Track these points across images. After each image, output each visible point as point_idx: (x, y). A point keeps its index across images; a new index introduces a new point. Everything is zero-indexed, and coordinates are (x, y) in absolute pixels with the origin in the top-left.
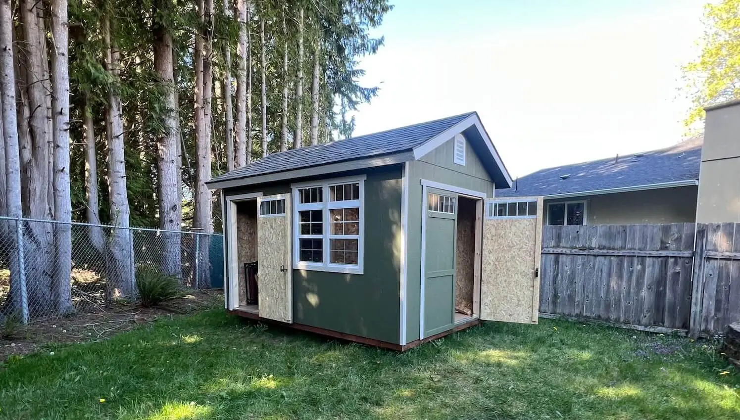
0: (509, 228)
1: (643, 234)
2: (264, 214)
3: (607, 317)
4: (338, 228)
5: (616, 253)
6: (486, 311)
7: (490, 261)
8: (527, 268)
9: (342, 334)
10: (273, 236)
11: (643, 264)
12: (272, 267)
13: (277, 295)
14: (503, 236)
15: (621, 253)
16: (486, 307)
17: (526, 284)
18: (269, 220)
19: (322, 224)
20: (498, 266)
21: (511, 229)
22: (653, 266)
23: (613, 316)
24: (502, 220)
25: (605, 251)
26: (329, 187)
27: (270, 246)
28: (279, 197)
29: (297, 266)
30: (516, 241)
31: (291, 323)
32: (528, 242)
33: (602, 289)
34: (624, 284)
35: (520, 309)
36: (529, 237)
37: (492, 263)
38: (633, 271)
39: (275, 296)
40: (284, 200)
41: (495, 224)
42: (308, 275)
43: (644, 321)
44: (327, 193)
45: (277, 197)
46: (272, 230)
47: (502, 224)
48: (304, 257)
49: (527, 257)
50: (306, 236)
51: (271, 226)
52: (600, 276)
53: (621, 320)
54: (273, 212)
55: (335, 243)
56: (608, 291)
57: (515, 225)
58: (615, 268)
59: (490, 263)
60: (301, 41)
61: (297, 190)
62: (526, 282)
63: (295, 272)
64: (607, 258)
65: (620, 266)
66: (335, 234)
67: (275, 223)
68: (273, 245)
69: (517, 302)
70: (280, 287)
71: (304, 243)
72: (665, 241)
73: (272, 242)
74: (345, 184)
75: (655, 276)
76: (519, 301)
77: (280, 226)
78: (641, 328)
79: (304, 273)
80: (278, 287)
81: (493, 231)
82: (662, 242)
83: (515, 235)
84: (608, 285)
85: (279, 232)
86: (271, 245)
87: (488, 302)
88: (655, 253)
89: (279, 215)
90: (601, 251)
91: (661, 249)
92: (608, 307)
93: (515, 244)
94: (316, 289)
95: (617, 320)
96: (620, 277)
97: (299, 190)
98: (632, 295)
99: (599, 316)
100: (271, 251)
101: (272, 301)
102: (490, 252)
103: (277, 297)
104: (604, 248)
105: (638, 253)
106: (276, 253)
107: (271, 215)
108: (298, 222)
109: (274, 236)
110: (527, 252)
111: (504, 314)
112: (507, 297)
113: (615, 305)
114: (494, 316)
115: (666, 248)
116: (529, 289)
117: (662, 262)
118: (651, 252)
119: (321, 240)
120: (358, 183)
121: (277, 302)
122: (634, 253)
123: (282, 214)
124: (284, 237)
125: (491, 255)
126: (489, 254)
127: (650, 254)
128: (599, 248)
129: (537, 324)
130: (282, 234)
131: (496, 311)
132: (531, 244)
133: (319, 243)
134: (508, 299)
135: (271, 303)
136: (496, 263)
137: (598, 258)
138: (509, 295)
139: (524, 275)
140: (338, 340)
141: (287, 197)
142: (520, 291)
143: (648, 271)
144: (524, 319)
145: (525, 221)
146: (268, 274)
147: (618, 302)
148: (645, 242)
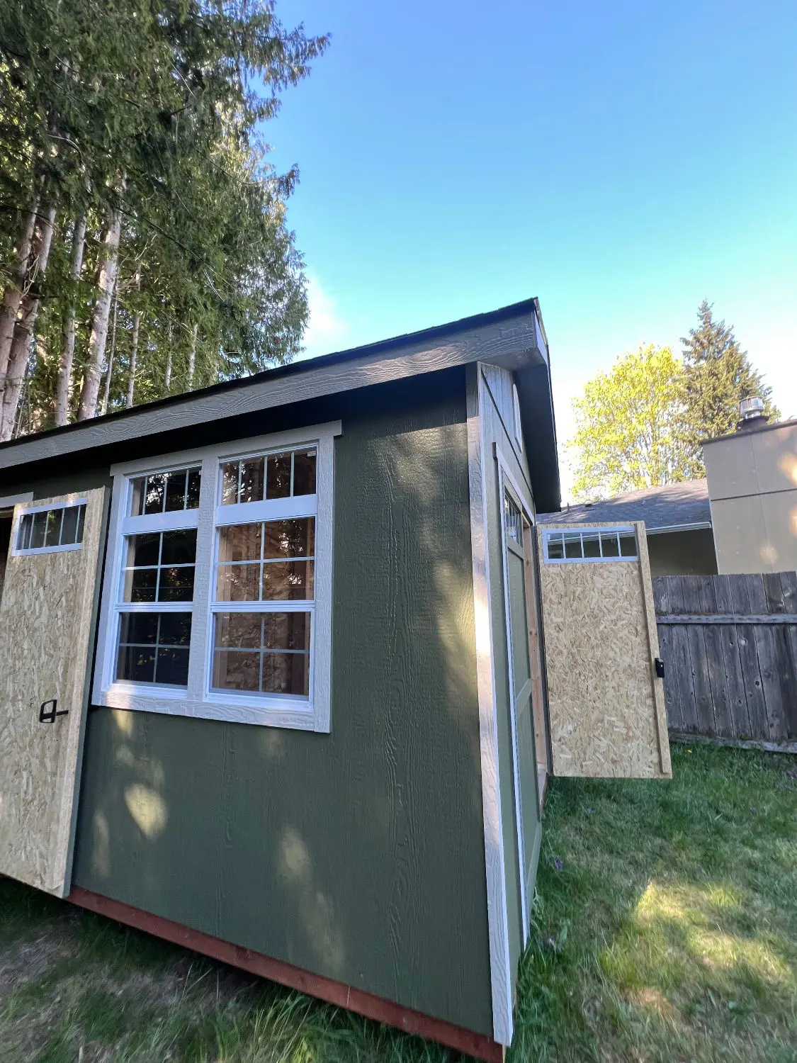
0: (590, 582)
1: (739, 588)
2: (26, 547)
3: (707, 728)
4: (243, 583)
5: (704, 619)
6: (562, 756)
7: (560, 648)
8: (635, 659)
9: (241, 950)
10: (41, 609)
11: (748, 636)
12: (27, 699)
13: (30, 790)
14: (581, 597)
15: (712, 619)
16: (564, 746)
17: (636, 693)
18: (36, 562)
19: (193, 568)
20: (577, 657)
21: (593, 583)
22: (766, 638)
23: (718, 727)
24: (574, 567)
25: (685, 617)
26: (221, 465)
27: (31, 637)
28: (71, 500)
29: (104, 695)
30: (607, 606)
31: (60, 895)
32: (629, 607)
33: (690, 679)
34: (726, 671)
35: (632, 746)
36: (629, 597)
37: (565, 651)
38: (734, 648)
39: (22, 795)
40: (84, 507)
41: (563, 574)
42: (136, 726)
43: (773, 732)
44: (214, 484)
45: (67, 500)
46: (41, 588)
47: (575, 572)
48: (131, 669)
49: (633, 638)
50: (141, 607)
51: (41, 580)
52: (683, 658)
53: (733, 733)
54: (52, 541)
55: (228, 625)
56: (700, 682)
57: (601, 575)
58: (703, 645)
59: (561, 653)
60: (192, 357)
61: (127, 480)
62: (637, 688)
63: (96, 715)
64: (690, 628)
65: (713, 640)
66: (232, 599)
67: (53, 572)
68: (37, 634)
69: (624, 731)
70: (43, 764)
71: (135, 627)
72: (775, 598)
73: (36, 625)
74: (271, 453)
75: (772, 655)
76: (628, 728)
77: (66, 577)
78: (770, 746)
79: (123, 720)
80: (35, 762)
81: (560, 585)
82: (771, 601)
83: (602, 593)
84: (700, 672)
85: (61, 596)
86: (32, 631)
87: (566, 735)
88: (765, 619)
89: (68, 547)
90: (679, 618)
91: (772, 612)
92: (705, 709)
93: (606, 611)
94: (158, 774)
95: (726, 733)
96: (717, 658)
97: (133, 481)
98: (741, 688)
99: (695, 728)
100: (30, 650)
101: (14, 811)
102: (559, 628)
103: (29, 798)
104: (682, 612)
105: (740, 619)
106: (44, 658)
107: (46, 549)
108: (122, 565)
109: (45, 609)
110: (631, 627)
111: (603, 760)
112: (602, 721)
113: (717, 707)
114: (582, 766)
115: (780, 611)
116: (645, 703)
117: (778, 631)
118: (760, 617)
119: (188, 615)
120: (315, 449)
121: (25, 815)
122: (732, 619)
123: (75, 546)
124: (73, 610)
125: (561, 635)
126: (558, 632)
127: (758, 619)
128: (673, 612)
129: (671, 777)
130: (67, 601)
131: (585, 754)
132: (636, 610)
133: (179, 627)
134: (606, 725)
135: (9, 815)
136: (575, 651)
137: (675, 630)
138: (607, 718)
139: (630, 672)
140: (227, 969)
141: (94, 498)
142: (628, 707)
143: (760, 647)
144: (645, 771)
145: (620, 565)
146: (14, 720)
147: (721, 702)
148: (744, 600)
